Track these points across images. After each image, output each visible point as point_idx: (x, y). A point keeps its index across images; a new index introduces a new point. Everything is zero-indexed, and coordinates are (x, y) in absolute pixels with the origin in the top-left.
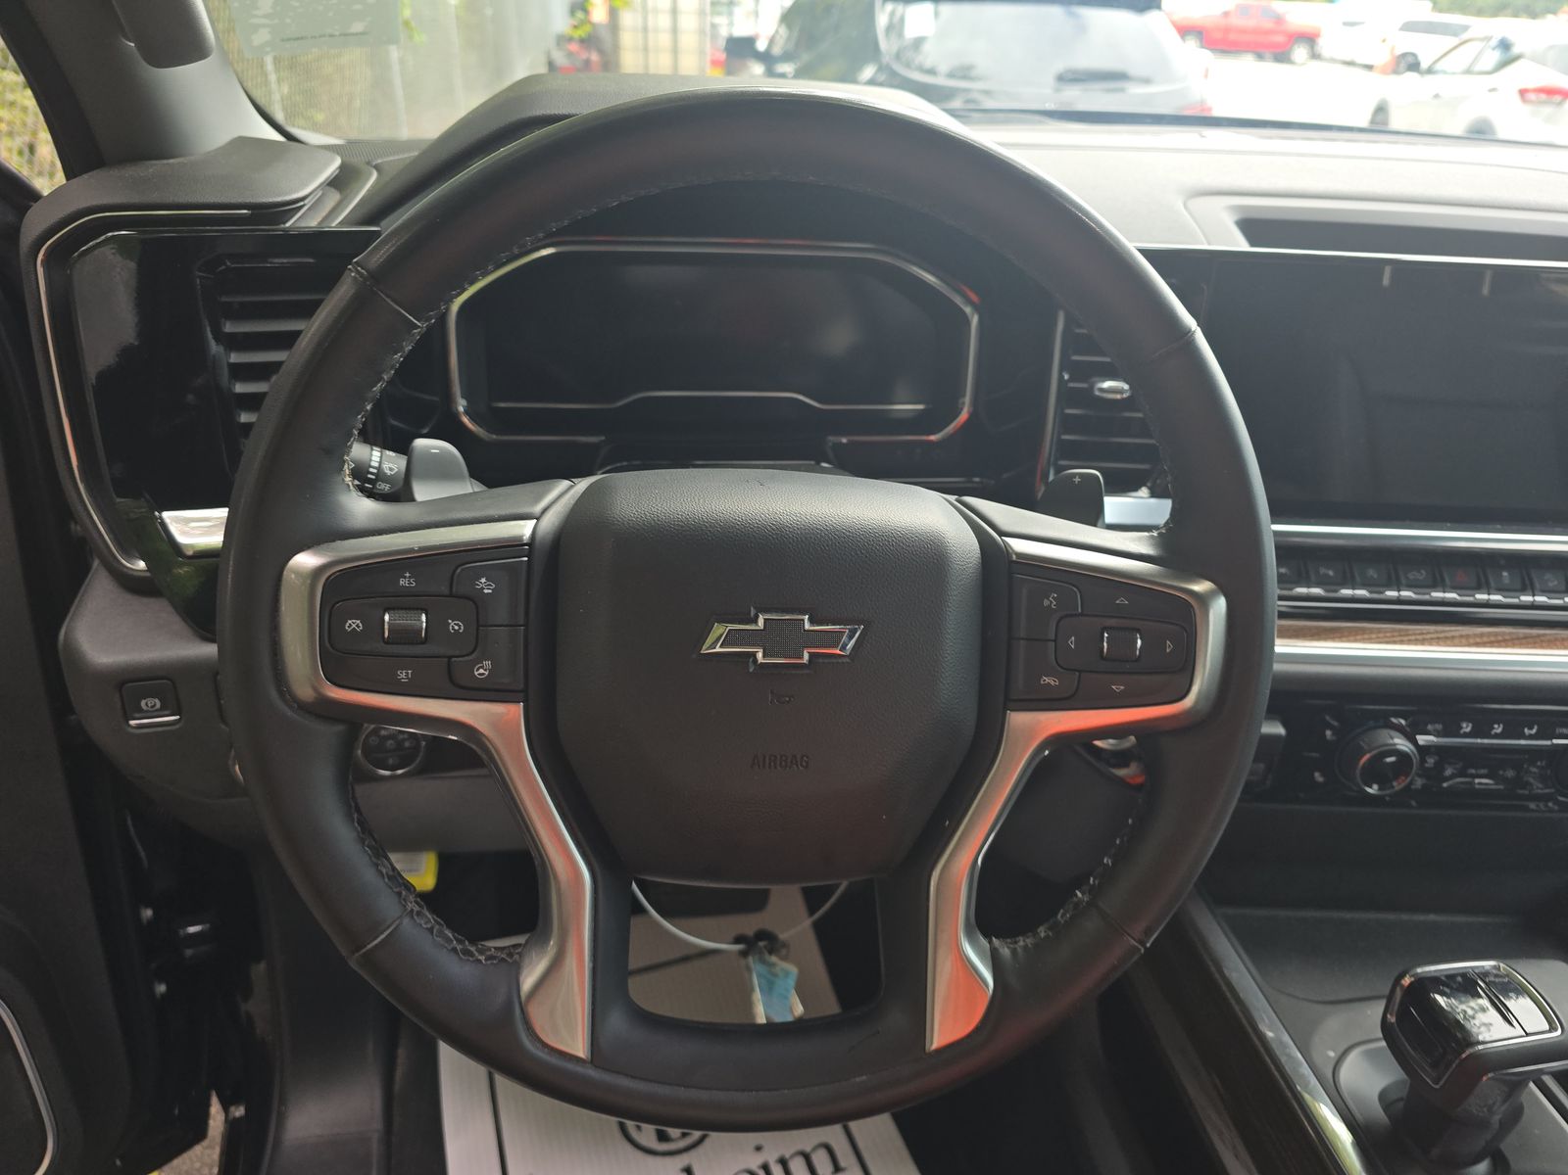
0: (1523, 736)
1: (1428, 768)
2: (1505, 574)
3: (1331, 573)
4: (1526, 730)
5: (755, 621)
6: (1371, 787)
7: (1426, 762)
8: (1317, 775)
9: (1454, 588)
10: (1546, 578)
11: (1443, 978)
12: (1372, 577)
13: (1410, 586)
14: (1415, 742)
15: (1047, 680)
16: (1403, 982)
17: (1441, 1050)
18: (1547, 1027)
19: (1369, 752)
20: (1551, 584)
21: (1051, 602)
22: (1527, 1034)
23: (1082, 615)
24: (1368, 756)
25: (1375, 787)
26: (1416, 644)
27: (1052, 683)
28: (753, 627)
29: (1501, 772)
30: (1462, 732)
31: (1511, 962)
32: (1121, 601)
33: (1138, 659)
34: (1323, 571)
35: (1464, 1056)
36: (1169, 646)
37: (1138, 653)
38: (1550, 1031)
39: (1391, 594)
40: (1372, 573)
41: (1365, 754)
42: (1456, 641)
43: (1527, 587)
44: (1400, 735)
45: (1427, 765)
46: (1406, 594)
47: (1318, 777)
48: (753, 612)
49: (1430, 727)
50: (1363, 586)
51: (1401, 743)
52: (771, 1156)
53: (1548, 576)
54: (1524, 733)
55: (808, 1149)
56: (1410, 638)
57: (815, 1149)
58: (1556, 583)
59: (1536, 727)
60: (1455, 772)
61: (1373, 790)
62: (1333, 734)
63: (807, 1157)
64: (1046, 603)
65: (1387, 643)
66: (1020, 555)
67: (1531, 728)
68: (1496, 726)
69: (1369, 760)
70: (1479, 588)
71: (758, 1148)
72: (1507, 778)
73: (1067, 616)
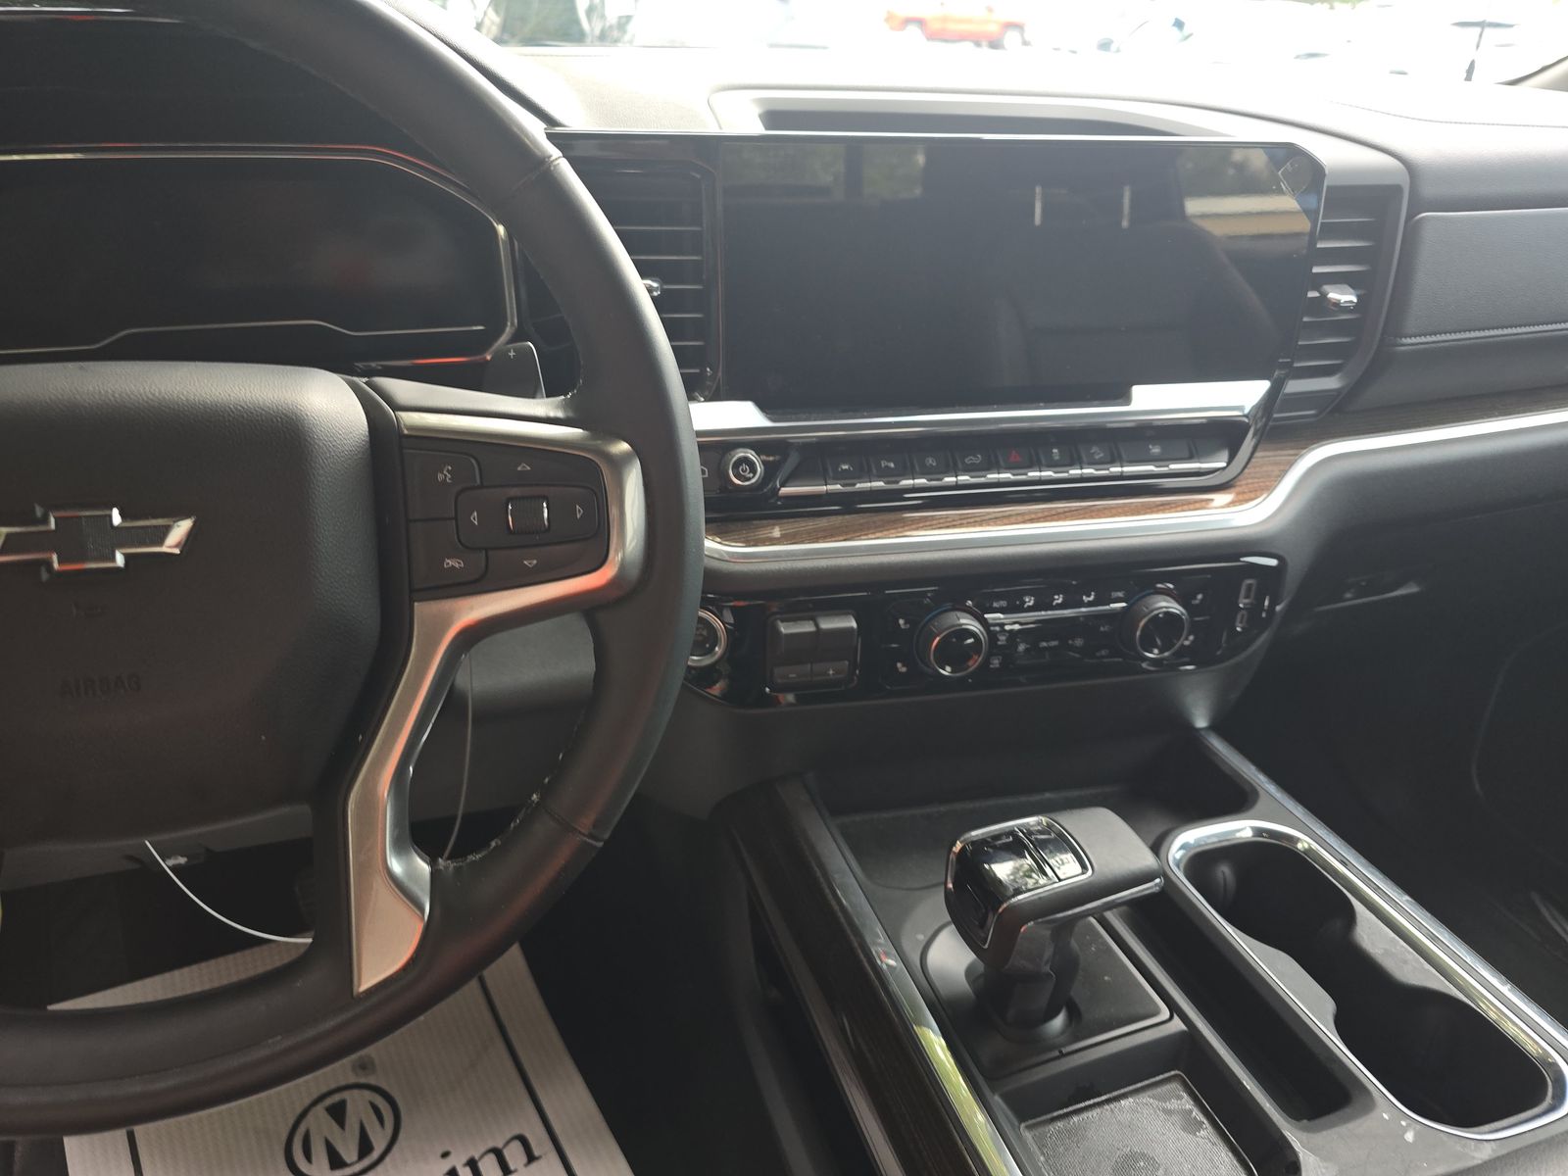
0: (1082, 604)
1: (1001, 646)
2: (1055, 451)
3: (892, 465)
4: (1084, 597)
5: (45, 520)
6: (944, 670)
7: (998, 640)
8: (899, 665)
9: (1008, 468)
10: (1092, 451)
11: (989, 840)
12: (931, 465)
13: (967, 470)
14: (984, 623)
15: (450, 562)
16: (954, 849)
17: (984, 911)
18: (1079, 870)
19: (938, 635)
20: (1097, 457)
21: (446, 476)
22: (1060, 880)
23: (482, 486)
24: (938, 639)
25: (948, 669)
26: (974, 526)
27: (457, 565)
28: (42, 528)
29: (1070, 642)
30: (1026, 606)
31: (1053, 816)
32: (522, 467)
33: (548, 529)
34: (883, 464)
35: (1000, 910)
36: (579, 512)
37: (546, 522)
38: (1083, 873)
39: (950, 480)
40: (931, 461)
41: (935, 638)
42: (1013, 519)
43: (1076, 461)
44: (968, 616)
45: (999, 643)
46: (964, 478)
47: (901, 668)
48: (39, 511)
49: (995, 605)
50: (922, 475)
51: (972, 625)
52: (458, 1161)
53: (1094, 449)
54: (1083, 601)
55: (500, 1145)
56: (969, 520)
57: (507, 1143)
58: (1102, 455)
59: (1093, 593)
60: (1028, 646)
61: (946, 671)
62: (905, 623)
63: (498, 1153)
64: (440, 477)
65: (948, 527)
66: (411, 428)
67: (1089, 596)
68: (1056, 597)
69: (939, 642)
70: (1031, 466)
71: (445, 1155)
72: (1076, 647)
73: (463, 490)
